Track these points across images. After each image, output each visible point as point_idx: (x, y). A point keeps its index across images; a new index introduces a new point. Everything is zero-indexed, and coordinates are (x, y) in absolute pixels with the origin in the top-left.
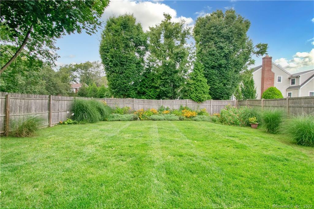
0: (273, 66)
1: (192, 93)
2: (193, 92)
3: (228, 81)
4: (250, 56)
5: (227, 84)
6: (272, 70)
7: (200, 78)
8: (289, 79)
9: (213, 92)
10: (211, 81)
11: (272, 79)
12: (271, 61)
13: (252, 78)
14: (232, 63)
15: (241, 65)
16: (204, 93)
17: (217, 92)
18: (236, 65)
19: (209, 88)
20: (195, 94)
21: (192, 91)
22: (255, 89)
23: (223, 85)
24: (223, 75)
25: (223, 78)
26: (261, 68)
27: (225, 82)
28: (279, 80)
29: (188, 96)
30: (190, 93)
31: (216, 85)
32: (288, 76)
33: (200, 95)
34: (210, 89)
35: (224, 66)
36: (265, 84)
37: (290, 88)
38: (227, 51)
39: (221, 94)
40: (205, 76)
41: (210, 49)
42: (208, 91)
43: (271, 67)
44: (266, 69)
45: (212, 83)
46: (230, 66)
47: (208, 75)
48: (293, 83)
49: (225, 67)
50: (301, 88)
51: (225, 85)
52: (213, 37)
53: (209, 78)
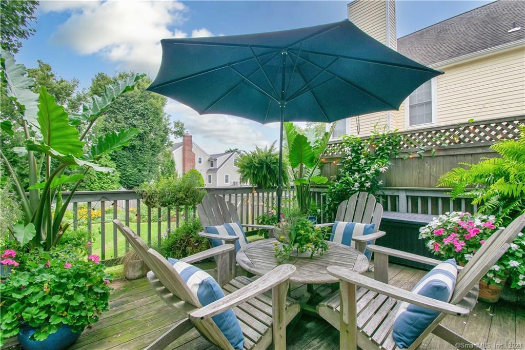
0: (193, 145)
1: (92, 183)
2: (95, 181)
3: (144, 166)
4: (168, 137)
5: (143, 170)
6: (193, 150)
7: (105, 162)
8: (209, 160)
9: (125, 180)
10: (121, 165)
11: (193, 160)
12: (191, 141)
13: (173, 157)
14: (147, 145)
15: (158, 148)
16: (112, 182)
17: (131, 180)
18: (153, 147)
19: (119, 175)
20: (98, 184)
21: (93, 180)
22: (176, 171)
23: (137, 171)
24: (138, 159)
25: (138, 162)
26: (182, 147)
27: (141, 167)
28: (200, 162)
29: (87, 187)
30: (90, 183)
31: (128, 171)
32: (208, 158)
33: (106, 185)
34: (120, 177)
35: (138, 148)
36: (186, 166)
37: (209, 170)
38: (141, 131)
39: (136, 182)
40: (112, 158)
41: (119, 124)
42: (118, 179)
43: (191, 147)
44: (187, 148)
45: (123, 167)
46: (146, 149)
47: (116, 157)
48: (212, 165)
49: (140, 150)
50: (218, 171)
51: (140, 171)
52: (122, 109)
53: (118, 161)
